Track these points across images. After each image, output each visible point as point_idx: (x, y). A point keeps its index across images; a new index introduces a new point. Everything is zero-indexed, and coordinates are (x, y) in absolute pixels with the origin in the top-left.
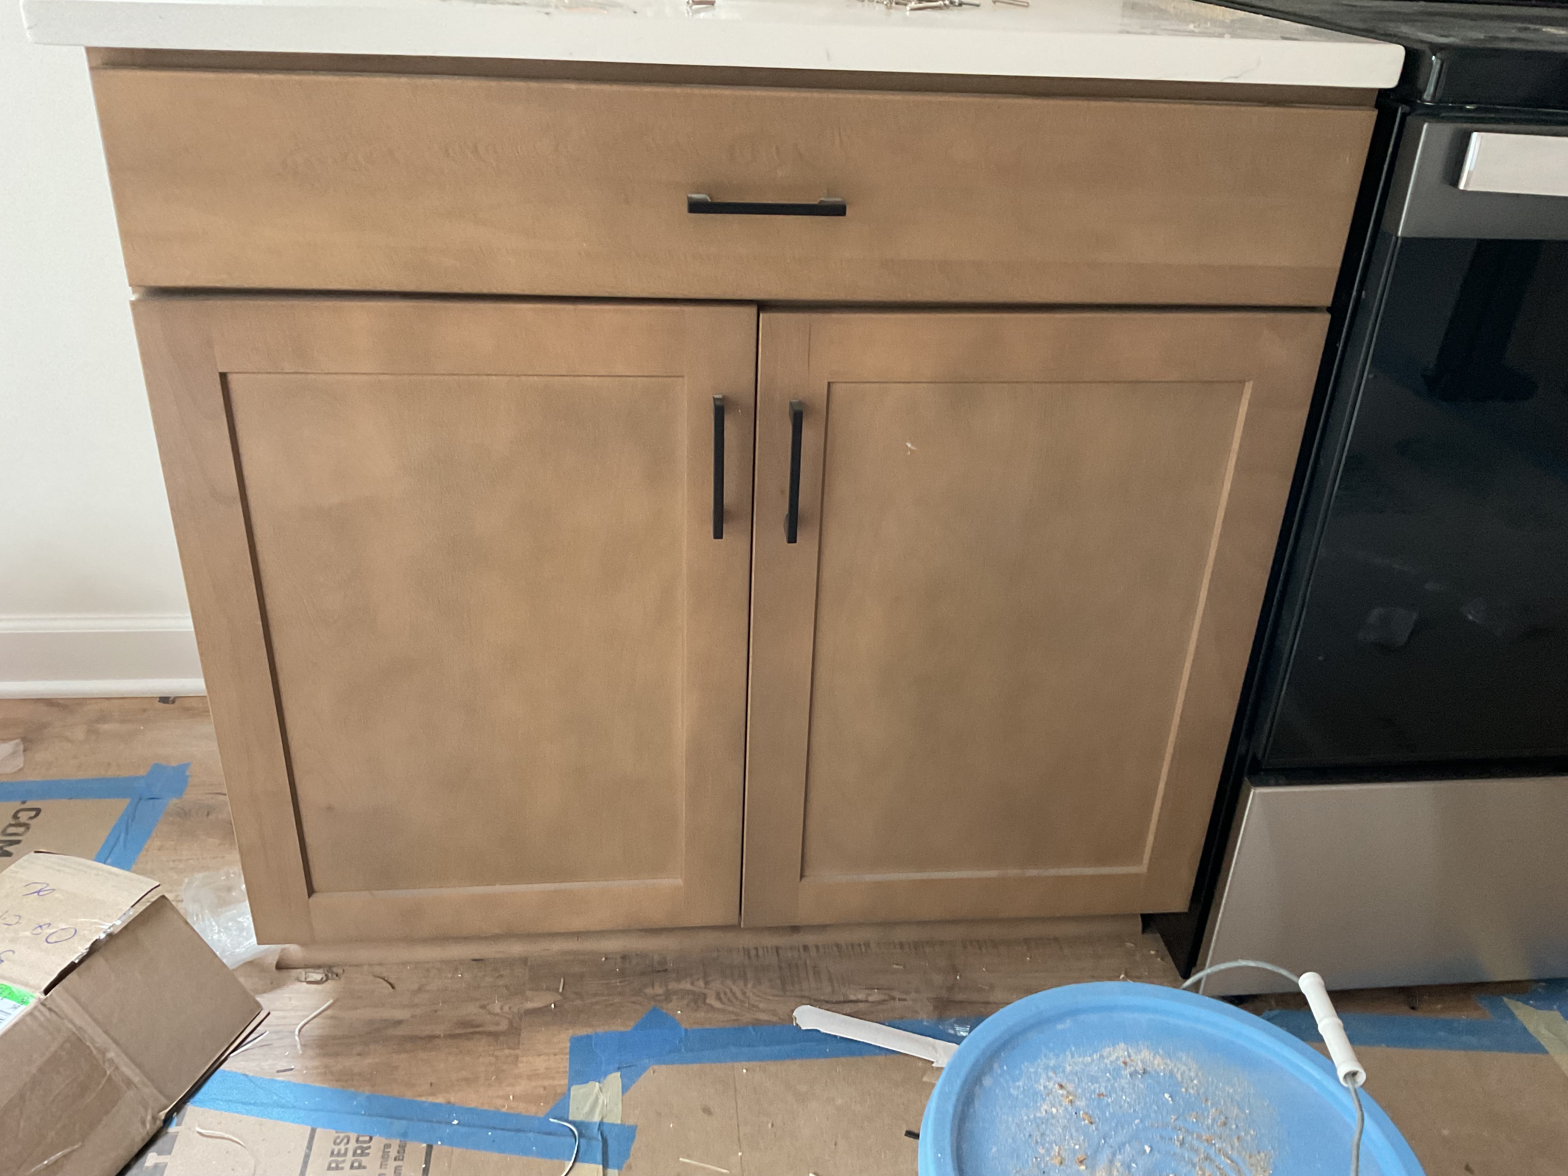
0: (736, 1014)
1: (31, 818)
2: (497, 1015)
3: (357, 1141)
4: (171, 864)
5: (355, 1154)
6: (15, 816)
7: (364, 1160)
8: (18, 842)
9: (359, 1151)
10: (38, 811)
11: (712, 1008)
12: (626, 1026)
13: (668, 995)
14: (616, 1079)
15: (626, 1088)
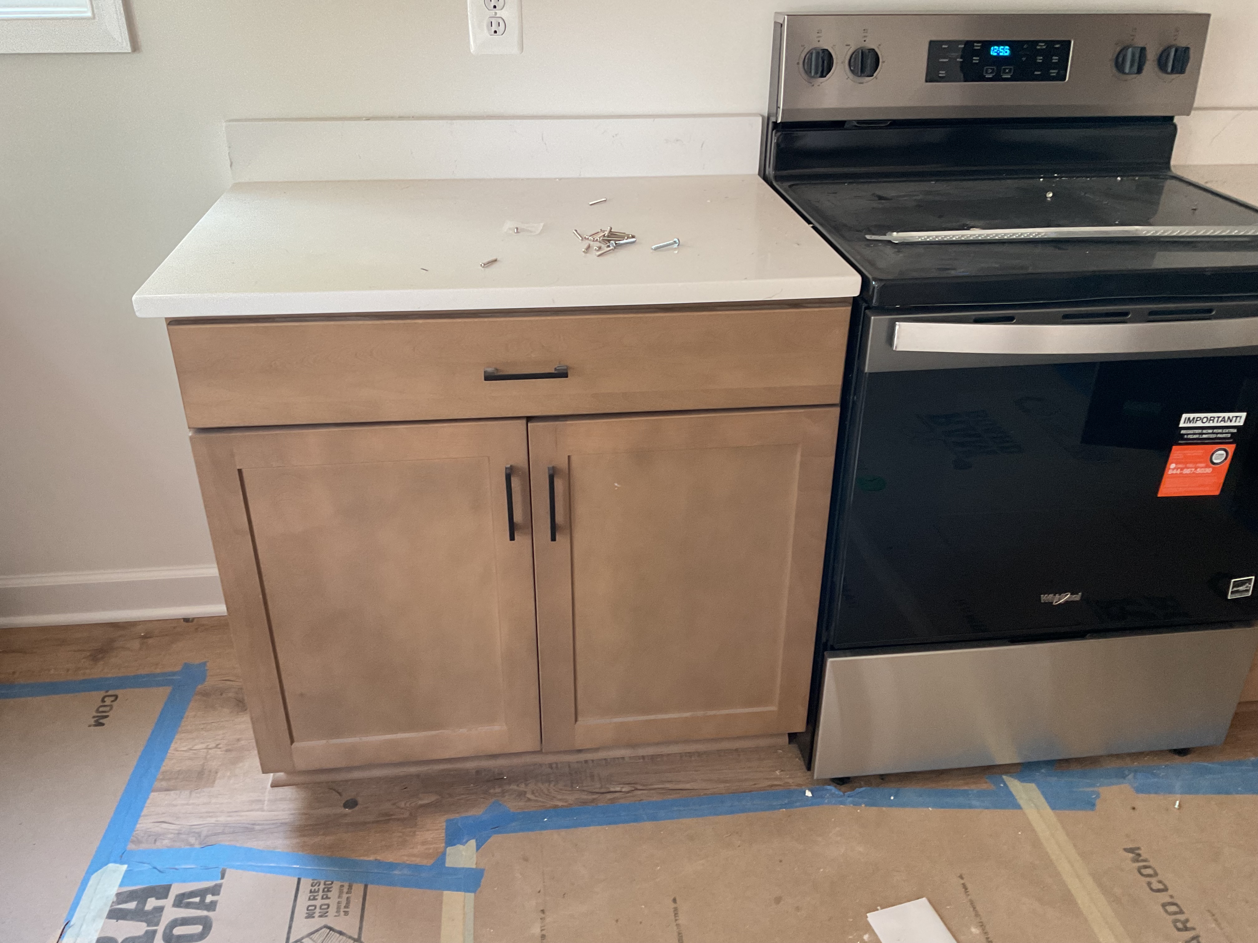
0: (543, 802)
1: (112, 701)
2: (402, 808)
3: (325, 884)
5: (323, 891)
6: (103, 701)
7: (329, 894)
8: (107, 717)
9: (326, 890)
10: (116, 697)
11: (529, 800)
12: (478, 812)
13: (503, 793)
14: (473, 843)
15: (478, 848)
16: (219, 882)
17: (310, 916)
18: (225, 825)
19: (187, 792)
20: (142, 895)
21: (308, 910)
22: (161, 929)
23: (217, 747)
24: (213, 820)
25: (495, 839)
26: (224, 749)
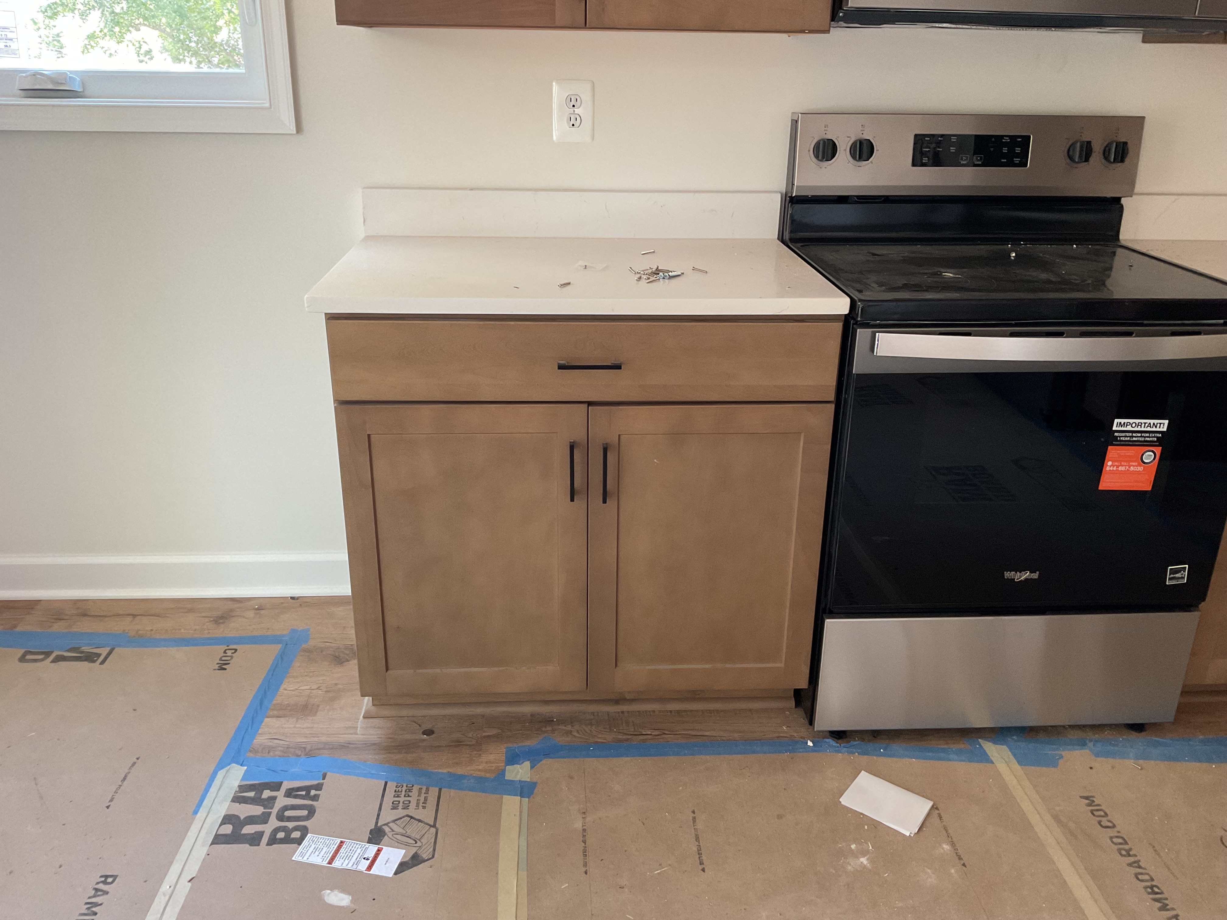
0: (587, 739)
1: (232, 653)
2: (470, 738)
3: (407, 787)
4: (306, 674)
5: (406, 791)
6: (225, 652)
7: (410, 794)
8: (229, 664)
9: (408, 790)
10: (236, 650)
11: (575, 736)
12: (532, 743)
13: (553, 731)
14: (527, 764)
15: (532, 767)
16: (322, 781)
17: (395, 807)
18: (326, 744)
19: (295, 719)
20: (259, 788)
21: (393, 803)
22: (275, 811)
23: (318, 688)
24: (316, 739)
25: (546, 762)
26: (325, 690)
